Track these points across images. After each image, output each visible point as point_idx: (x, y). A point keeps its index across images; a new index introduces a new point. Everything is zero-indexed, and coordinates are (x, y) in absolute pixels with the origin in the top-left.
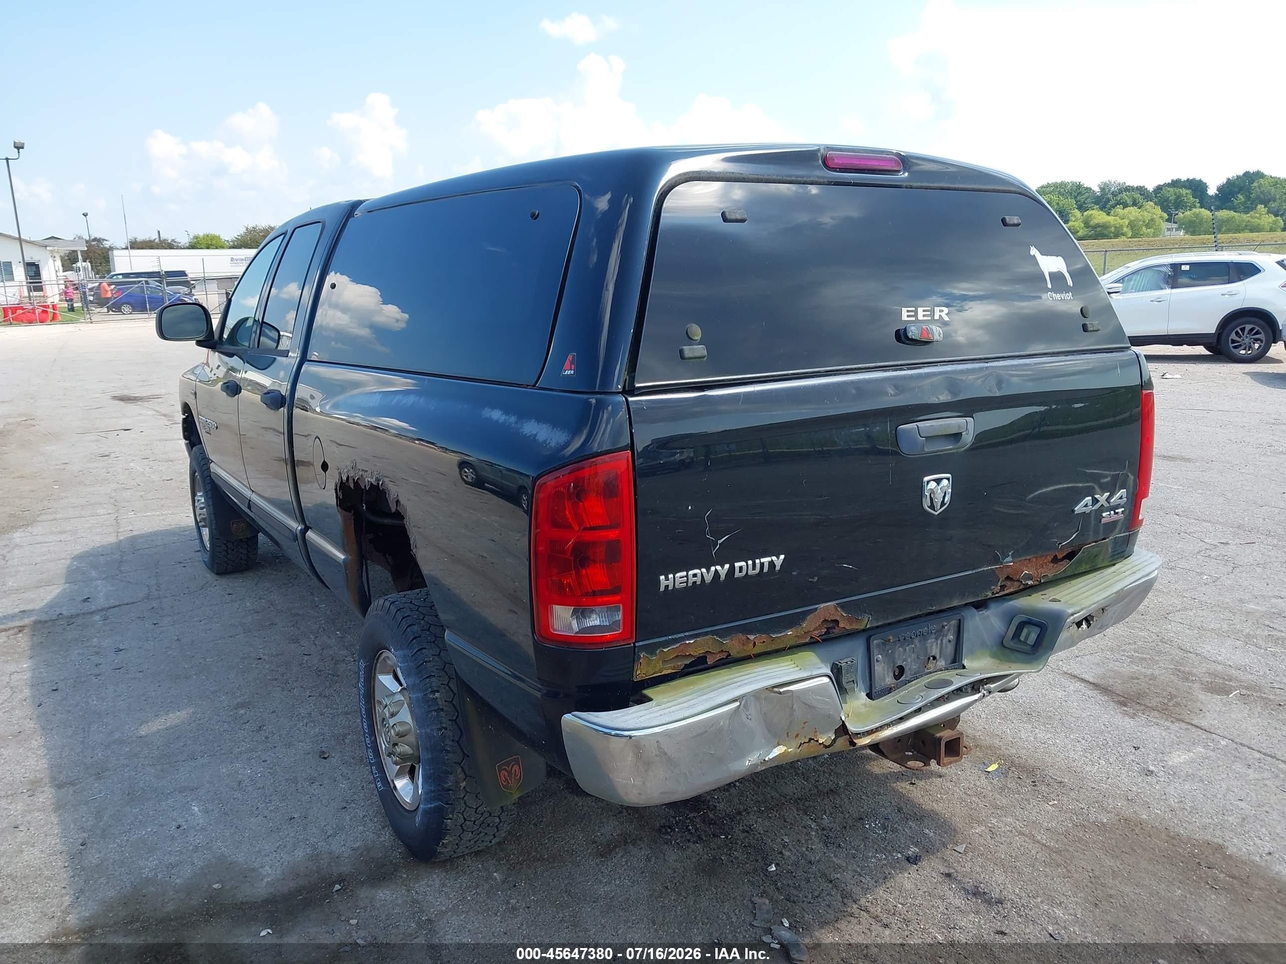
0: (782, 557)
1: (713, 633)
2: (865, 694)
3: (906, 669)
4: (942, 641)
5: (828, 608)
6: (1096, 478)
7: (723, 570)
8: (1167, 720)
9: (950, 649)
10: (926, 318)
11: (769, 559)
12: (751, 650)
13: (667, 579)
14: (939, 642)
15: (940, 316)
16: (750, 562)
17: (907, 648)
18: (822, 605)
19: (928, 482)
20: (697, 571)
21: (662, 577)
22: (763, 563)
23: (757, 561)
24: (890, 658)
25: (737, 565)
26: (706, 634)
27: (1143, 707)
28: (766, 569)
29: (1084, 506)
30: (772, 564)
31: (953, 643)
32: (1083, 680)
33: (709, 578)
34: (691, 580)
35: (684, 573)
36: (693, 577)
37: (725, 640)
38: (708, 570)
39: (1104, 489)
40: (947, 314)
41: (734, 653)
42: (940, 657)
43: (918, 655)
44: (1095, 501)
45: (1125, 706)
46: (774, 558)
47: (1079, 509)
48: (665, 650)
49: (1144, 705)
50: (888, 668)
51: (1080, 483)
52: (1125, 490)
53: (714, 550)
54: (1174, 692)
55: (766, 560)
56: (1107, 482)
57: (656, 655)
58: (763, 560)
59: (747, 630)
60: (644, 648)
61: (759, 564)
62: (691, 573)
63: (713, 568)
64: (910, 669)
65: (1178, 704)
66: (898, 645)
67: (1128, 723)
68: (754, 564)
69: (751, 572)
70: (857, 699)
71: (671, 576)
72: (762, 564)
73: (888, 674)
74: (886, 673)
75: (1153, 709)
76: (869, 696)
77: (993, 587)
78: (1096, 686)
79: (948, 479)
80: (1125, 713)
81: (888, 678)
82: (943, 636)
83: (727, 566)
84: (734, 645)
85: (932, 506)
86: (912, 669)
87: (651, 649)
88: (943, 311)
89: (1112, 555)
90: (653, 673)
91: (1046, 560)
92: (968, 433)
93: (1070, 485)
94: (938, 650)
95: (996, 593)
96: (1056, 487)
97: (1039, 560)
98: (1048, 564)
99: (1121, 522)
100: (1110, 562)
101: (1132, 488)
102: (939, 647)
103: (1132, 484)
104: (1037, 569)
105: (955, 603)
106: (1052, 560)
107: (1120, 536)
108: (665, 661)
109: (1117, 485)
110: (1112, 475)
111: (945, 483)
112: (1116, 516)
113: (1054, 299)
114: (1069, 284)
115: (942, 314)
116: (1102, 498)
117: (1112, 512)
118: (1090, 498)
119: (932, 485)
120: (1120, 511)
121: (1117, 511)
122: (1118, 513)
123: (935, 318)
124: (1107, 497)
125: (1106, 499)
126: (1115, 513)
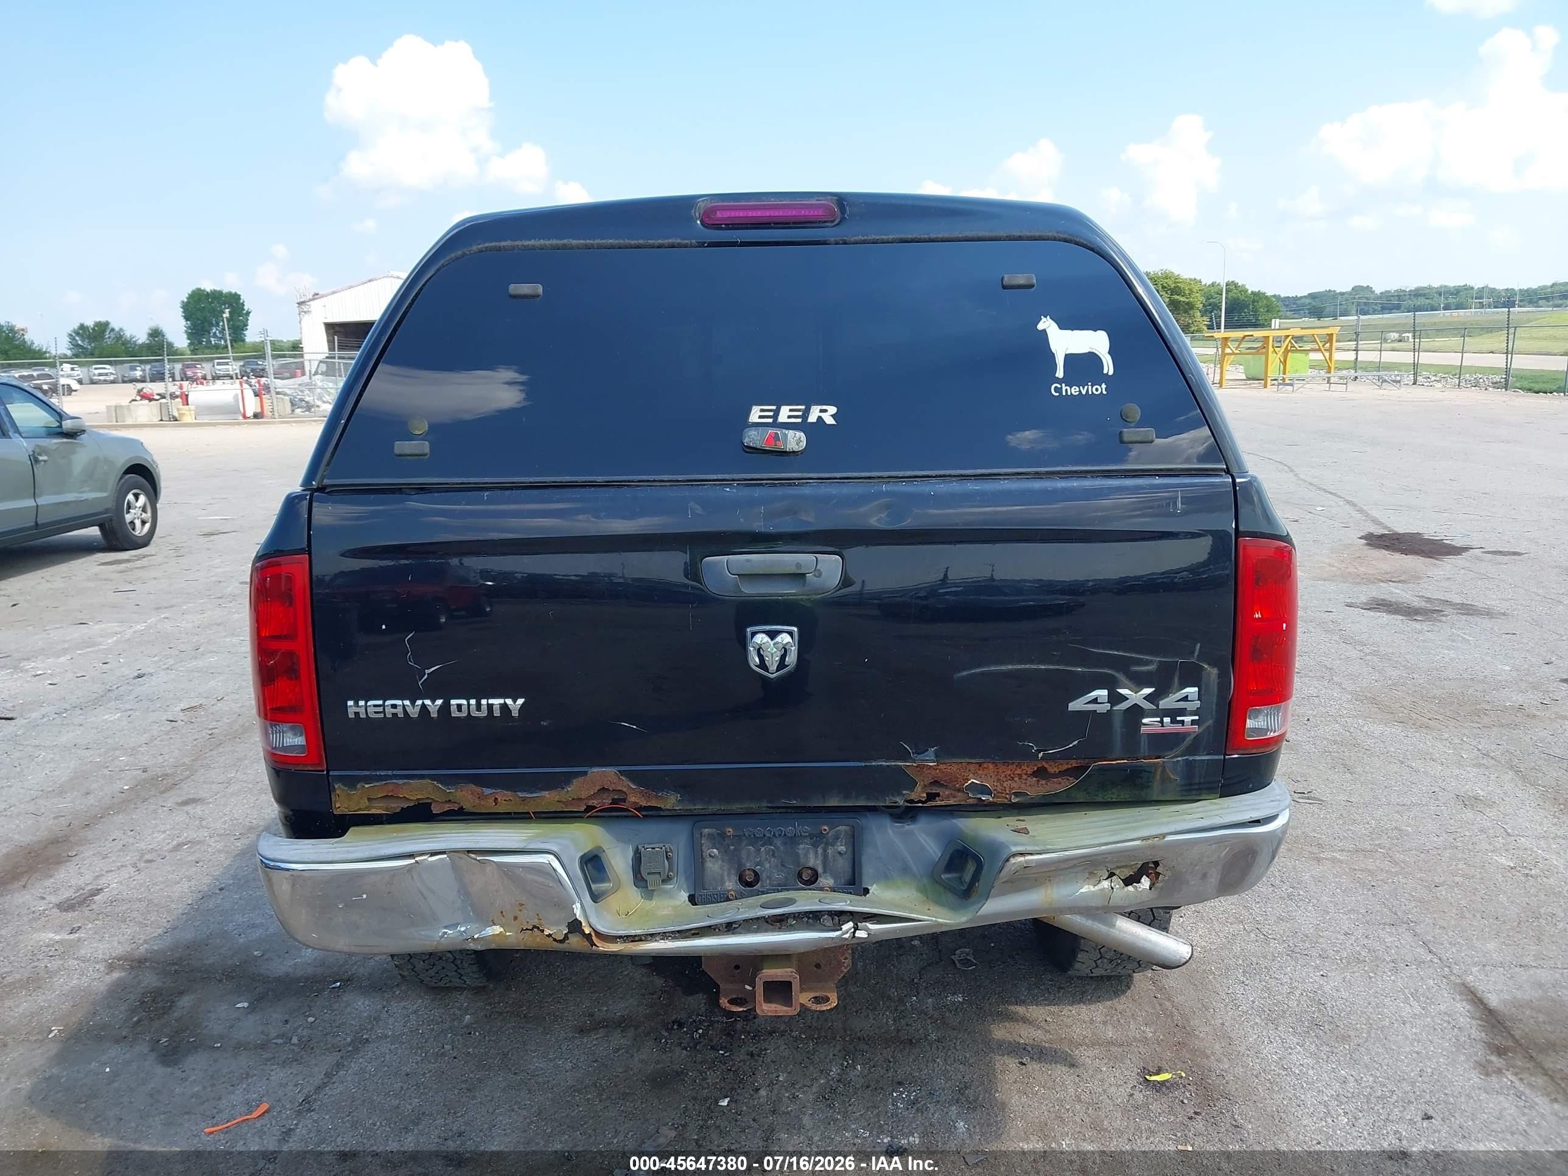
0: (520, 701)
1: (433, 778)
2: (688, 895)
3: (764, 876)
4: (825, 850)
5: (605, 775)
6: (1123, 665)
7: (434, 705)
9: (843, 865)
10: (792, 420)
11: (501, 701)
12: (489, 806)
13: (356, 704)
14: (820, 850)
15: (820, 418)
16: (473, 702)
17: (763, 849)
18: (595, 770)
19: (754, 634)
20: (399, 702)
21: (350, 703)
22: (492, 705)
23: (484, 702)
24: (733, 858)
25: (454, 702)
26: (422, 777)
28: (497, 713)
29: (1092, 701)
30: (504, 707)
31: (849, 856)
33: (414, 712)
34: (389, 711)
35: (380, 702)
36: (392, 708)
37: (450, 789)
38: (413, 703)
39: (1139, 681)
40: (832, 416)
41: (468, 806)
42: (825, 872)
43: (782, 861)
44: (1115, 698)
46: (509, 701)
47: (1076, 705)
48: (367, 786)
50: (729, 870)
51: (1079, 666)
52: (1196, 689)
53: (420, 680)
55: (496, 702)
56: (1148, 672)
57: (356, 789)
58: (491, 701)
59: (480, 781)
60: (340, 779)
61: (486, 706)
62: (388, 703)
63: (419, 702)
64: (769, 878)
66: (744, 843)
68: (479, 705)
69: (475, 714)
71: (361, 703)
72: (490, 707)
73: (729, 876)
74: (726, 874)
76: (692, 900)
77: (904, 792)
79: (791, 634)
81: (730, 882)
82: (827, 844)
83: (439, 702)
84: (466, 796)
85: (763, 665)
86: (773, 878)
87: (351, 782)
88: (825, 411)
89: (1186, 785)
90: (360, 809)
91: (1019, 771)
92: (820, 575)
93: (1051, 667)
94: (819, 862)
95: (920, 801)
96: (1019, 667)
97: (1002, 768)
98: (1025, 777)
99: (1192, 736)
100: (1182, 796)
101: (1216, 686)
102: (820, 857)
103: (1216, 681)
104: (999, 780)
105: (834, 802)
106: (1034, 772)
107: (1198, 758)
108: (369, 799)
109: (1172, 678)
110: (1160, 662)
111: (785, 638)
112: (1179, 727)
113: (1064, 394)
114: (1105, 372)
115: (823, 415)
116: (1135, 695)
117: (1167, 720)
118: (1105, 692)
119: (761, 639)
120: (1188, 719)
121: (1179, 718)
122: (1182, 722)
123: (810, 420)
124: (1150, 694)
125: (1148, 698)
126: (1174, 721)
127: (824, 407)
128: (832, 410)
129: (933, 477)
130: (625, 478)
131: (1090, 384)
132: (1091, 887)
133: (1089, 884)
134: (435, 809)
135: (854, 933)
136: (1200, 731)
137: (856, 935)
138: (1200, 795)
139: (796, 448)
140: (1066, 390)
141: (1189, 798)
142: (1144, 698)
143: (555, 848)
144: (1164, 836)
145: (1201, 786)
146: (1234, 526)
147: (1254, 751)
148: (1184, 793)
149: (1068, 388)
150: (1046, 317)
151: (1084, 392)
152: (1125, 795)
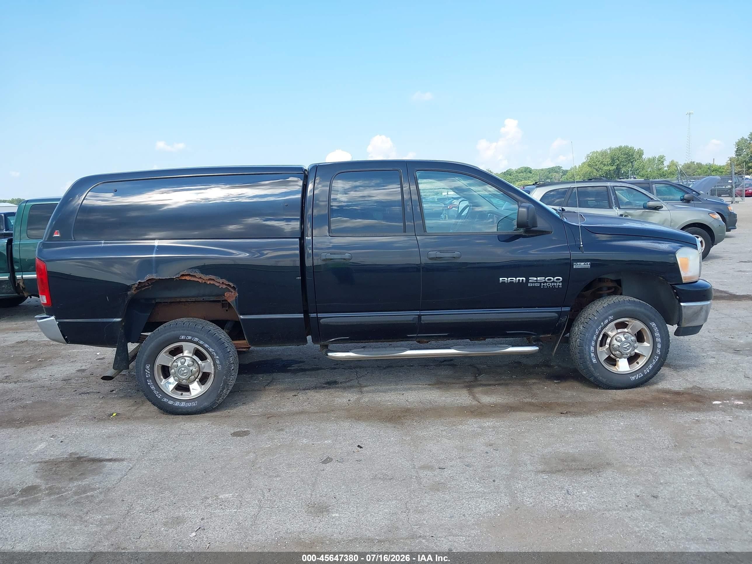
8: (53, 459)
27: (68, 460)
32: (110, 460)
45: (78, 458)
49: (68, 462)
54: (55, 477)
65: (51, 470)
67: (71, 449)
75: (62, 462)
78: (101, 460)
80: (75, 454)
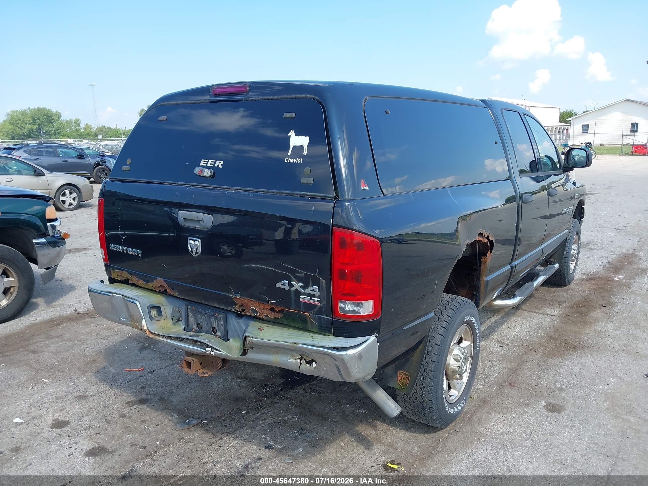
0: (141, 251)
1: (128, 272)
3: (203, 327)
4: (218, 322)
5: (161, 281)
6: (293, 272)
9: (222, 329)
10: (211, 165)
11: (137, 251)
12: (139, 284)
13: (112, 245)
16: (132, 250)
17: (202, 317)
18: (158, 278)
19: (190, 240)
23: (134, 250)
24: (195, 318)
25: (128, 249)
26: (126, 271)
28: (136, 254)
29: (283, 284)
31: (224, 326)
33: (121, 250)
34: (117, 248)
35: (115, 245)
37: (132, 276)
38: (121, 247)
39: (299, 280)
40: (222, 165)
41: (135, 283)
42: (218, 330)
43: (208, 323)
44: (291, 285)
46: (139, 251)
47: (278, 285)
48: (116, 271)
50: (195, 321)
51: (279, 270)
52: (318, 287)
53: (122, 240)
56: (301, 277)
57: (114, 271)
61: (134, 252)
62: (117, 246)
66: (198, 314)
69: (132, 253)
70: (180, 326)
73: (194, 324)
76: (184, 328)
77: (234, 306)
79: (198, 241)
82: (218, 320)
83: (126, 248)
84: (134, 279)
85: (192, 251)
86: (205, 328)
89: (320, 326)
90: (116, 278)
91: (266, 307)
92: (204, 222)
93: (271, 268)
94: (217, 326)
95: (239, 311)
96: (261, 266)
97: (261, 305)
98: (268, 310)
99: (319, 307)
100: (319, 331)
101: (325, 288)
102: (217, 324)
103: (325, 286)
104: (260, 309)
105: (216, 305)
106: (271, 308)
107: (322, 316)
108: (117, 275)
109: (309, 282)
110: (305, 273)
111: (197, 243)
112: (313, 301)
113: (288, 162)
114: (304, 154)
115: (219, 164)
116: (297, 285)
117: (309, 298)
118: (287, 282)
119: (192, 242)
120: (316, 299)
121: (313, 298)
122: (314, 300)
123: (215, 166)
124: (302, 286)
125: (301, 287)
126: (311, 299)
127: (220, 161)
128: (222, 162)
129: (243, 190)
130: (166, 182)
131: (297, 158)
132: (293, 360)
133: (292, 359)
134: (130, 282)
135: (210, 352)
136: (321, 305)
137: (211, 353)
138: (326, 332)
139: (207, 176)
140: (290, 160)
141: (322, 333)
142: (300, 287)
143: (140, 301)
144: (298, 344)
145: (325, 329)
146: (331, 222)
147: (343, 319)
148: (319, 330)
149: (290, 159)
150: (292, 130)
151: (295, 162)
152: (300, 326)
